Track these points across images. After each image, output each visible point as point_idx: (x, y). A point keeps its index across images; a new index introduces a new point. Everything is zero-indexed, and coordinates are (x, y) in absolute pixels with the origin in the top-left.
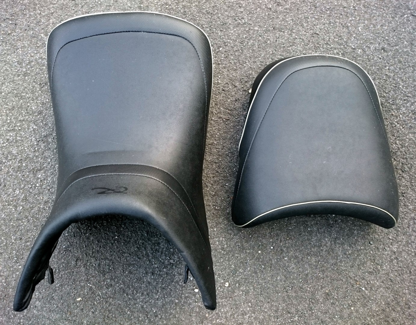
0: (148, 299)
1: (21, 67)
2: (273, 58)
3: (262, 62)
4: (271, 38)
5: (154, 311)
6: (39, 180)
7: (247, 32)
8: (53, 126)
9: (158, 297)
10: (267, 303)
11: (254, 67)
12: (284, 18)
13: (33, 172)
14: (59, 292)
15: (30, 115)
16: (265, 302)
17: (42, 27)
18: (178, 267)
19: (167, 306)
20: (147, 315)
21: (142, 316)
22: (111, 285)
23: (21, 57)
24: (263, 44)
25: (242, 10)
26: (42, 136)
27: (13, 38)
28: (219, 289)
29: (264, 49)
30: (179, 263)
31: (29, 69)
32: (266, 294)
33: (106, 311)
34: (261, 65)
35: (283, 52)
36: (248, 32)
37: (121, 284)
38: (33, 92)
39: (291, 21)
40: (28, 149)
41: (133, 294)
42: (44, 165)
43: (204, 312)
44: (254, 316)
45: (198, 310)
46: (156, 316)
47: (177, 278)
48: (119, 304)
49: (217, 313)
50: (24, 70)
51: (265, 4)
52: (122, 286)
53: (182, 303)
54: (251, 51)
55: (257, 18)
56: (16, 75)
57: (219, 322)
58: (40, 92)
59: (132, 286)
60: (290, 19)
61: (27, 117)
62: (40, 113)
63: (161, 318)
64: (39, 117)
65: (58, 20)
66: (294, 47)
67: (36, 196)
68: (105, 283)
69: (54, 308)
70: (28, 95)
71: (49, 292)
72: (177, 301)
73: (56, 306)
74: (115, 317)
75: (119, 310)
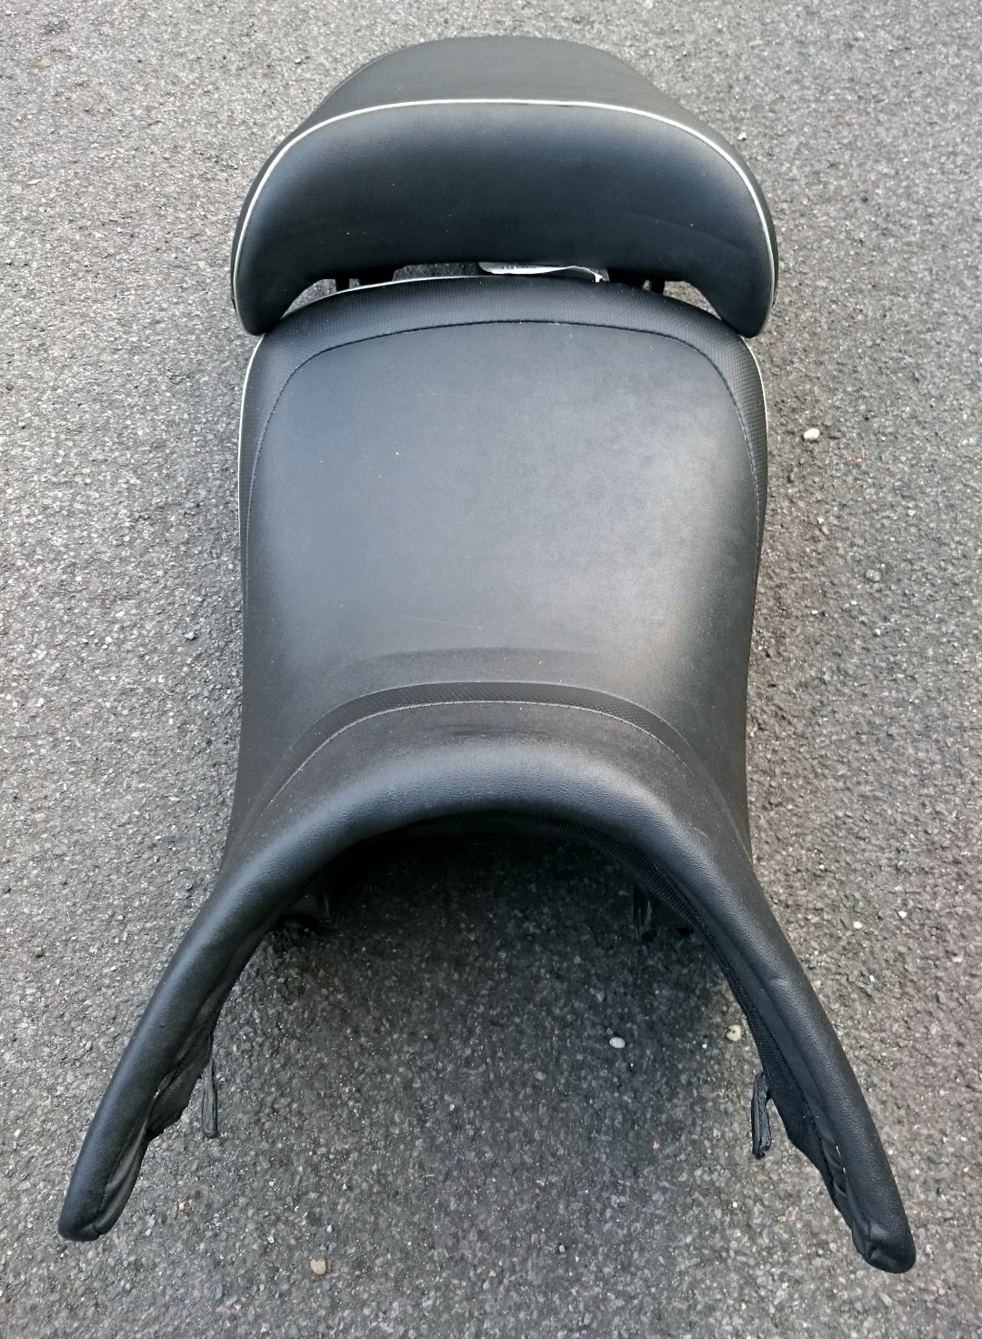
0: (431, 1056)
1: (125, 333)
2: (876, 355)
3: (843, 365)
4: (867, 308)
5: (452, 1107)
6: (117, 626)
7: (793, 291)
8: (189, 482)
9: (468, 1052)
10: (894, 1123)
11: (819, 375)
12: (905, 264)
13: (104, 600)
14: (110, 992)
15: (128, 449)
16: (886, 1117)
17: (204, 245)
18: (551, 951)
19: (501, 1093)
20: (422, 1122)
21: (402, 1122)
23: (131, 309)
24: (844, 322)
26: (151, 505)
27: (118, 265)
28: (705, 1046)
29: (846, 333)
30: (558, 935)
31: (148, 337)
32: (889, 1088)
33: (270, 1087)
34: (840, 371)
35: (905, 343)
37: (337, 990)
38: (147, 394)
39: (926, 273)
40: (101, 536)
41: (377, 1030)
42: (142, 586)
43: (644, 1133)
45: (619, 1120)
46: (457, 1128)
47: (545, 987)
48: (322, 1066)
49: (694, 1142)
50: (135, 339)
51: (846, 231)
52: (339, 996)
53: (561, 1088)
54: (806, 335)
55: (822, 260)
56: (108, 350)
57: (703, 1181)
58: (168, 394)
59: (378, 1001)
60: (922, 267)
61: (117, 454)
62: (159, 446)
63: (473, 1139)
64: (151, 455)
66: (939, 333)
67: (97, 671)
68: (281, 980)
69: (81, 1051)
70: (130, 400)
71: (75, 989)
72: (540, 1076)
74: (300, 1113)
75: (317, 1085)
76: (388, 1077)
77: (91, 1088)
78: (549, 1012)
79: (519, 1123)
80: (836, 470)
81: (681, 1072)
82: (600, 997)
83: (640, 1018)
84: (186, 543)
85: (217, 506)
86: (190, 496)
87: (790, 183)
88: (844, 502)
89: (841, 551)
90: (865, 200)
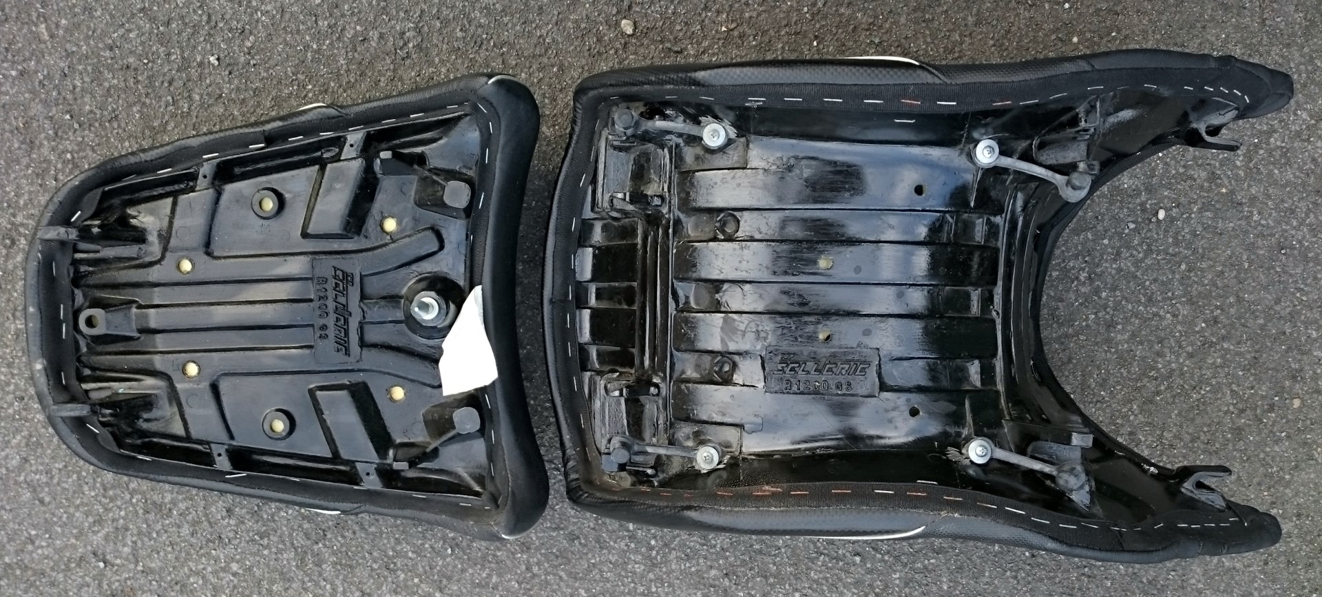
5: (1203, 325)
9: (1168, 316)
18: (1100, 260)
19: (1194, 293)
20: (1212, 344)
21: (1213, 357)
30: (1089, 255)
43: (1216, 198)
46: (1216, 320)
53: (1190, 252)
57: (1242, 161)
63: (1222, 310)
72: (1183, 267)
74: (1209, 425)
76: (1186, 368)
77: (1199, 565)
78: (1142, 260)
79: (1212, 280)
81: (1177, 172)
82: (1132, 226)
83: (1143, 198)
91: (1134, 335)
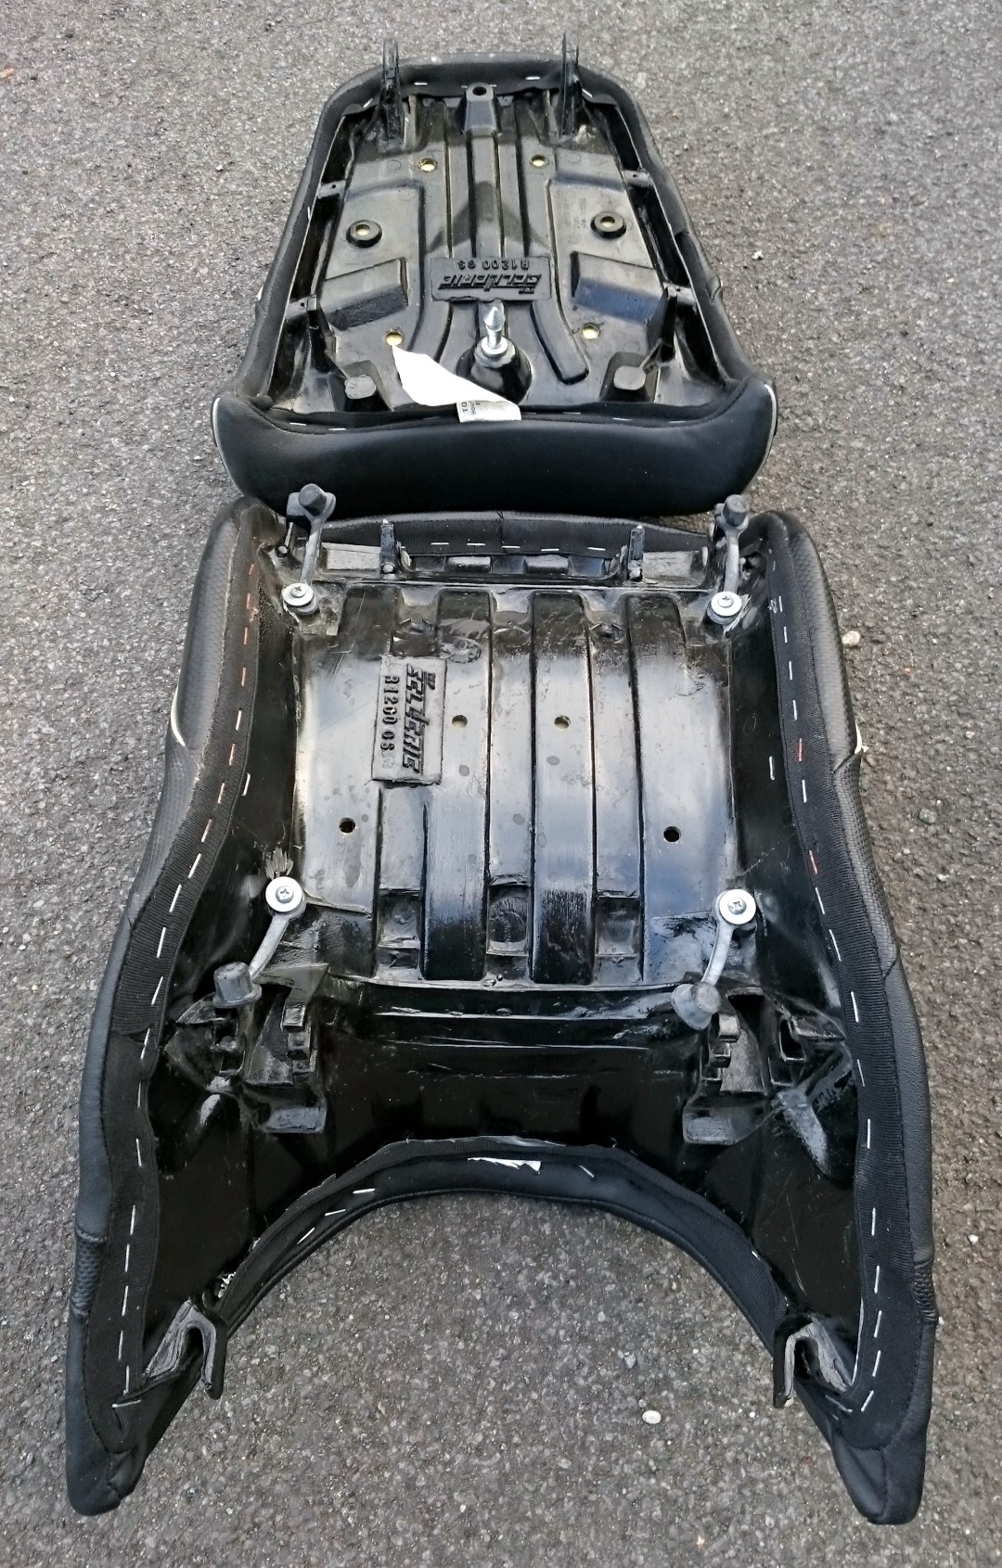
0: (437, 1445)
1: (26, 535)
2: (923, 535)
3: (885, 548)
4: (911, 474)
5: (463, 1508)
6: (36, 919)
7: (824, 454)
8: (114, 728)
9: (479, 1438)
10: (971, 1496)
11: (857, 562)
12: (954, 416)
13: (18, 887)
14: (52, 1389)
15: (37, 687)
16: (961, 1489)
17: (117, 417)
18: (570, 1307)
19: (519, 1486)
20: (429, 1525)
21: (406, 1531)
22: (281, 1370)
23: (31, 503)
24: (884, 493)
25: (805, 388)
26: (69, 760)
27: (12, 446)
28: (752, 1415)
29: (888, 507)
30: (578, 1287)
31: (54, 540)
32: (964, 1454)
33: (248, 1497)
34: (882, 557)
35: (956, 518)
36: (828, 453)
37: (321, 1369)
38: (56, 615)
39: (979, 427)
40: (10, 803)
41: (372, 1417)
42: (64, 866)
43: (686, 1526)
44: (916, 1558)
45: (657, 1512)
46: (470, 1534)
47: (565, 1353)
48: (309, 1466)
49: (744, 1534)
50: (38, 544)
51: (884, 375)
52: (325, 1378)
53: (589, 1476)
54: (841, 511)
55: (856, 414)
56: (6, 559)
58: (83, 615)
59: (370, 1380)
60: (973, 419)
61: (24, 695)
62: (75, 682)
63: (489, 1546)
64: (66, 695)
65: (173, 400)
66: (995, 503)
67: (15, 979)
68: (256, 1361)
69: (21, 1466)
70: (37, 624)
71: (9, 1388)
72: (564, 1464)
73: (29, 1458)
74: (286, 1527)
75: (304, 1490)
76: (387, 1475)
77: (35, 1511)
78: (573, 1384)
79: (543, 1523)
80: (881, 683)
81: (725, 1448)
82: (630, 1362)
83: (677, 1384)
84: (115, 808)
85: (149, 758)
86: (117, 747)
87: (815, 314)
88: (891, 724)
89: (890, 787)
90: (905, 334)
91: (448, 1373)
